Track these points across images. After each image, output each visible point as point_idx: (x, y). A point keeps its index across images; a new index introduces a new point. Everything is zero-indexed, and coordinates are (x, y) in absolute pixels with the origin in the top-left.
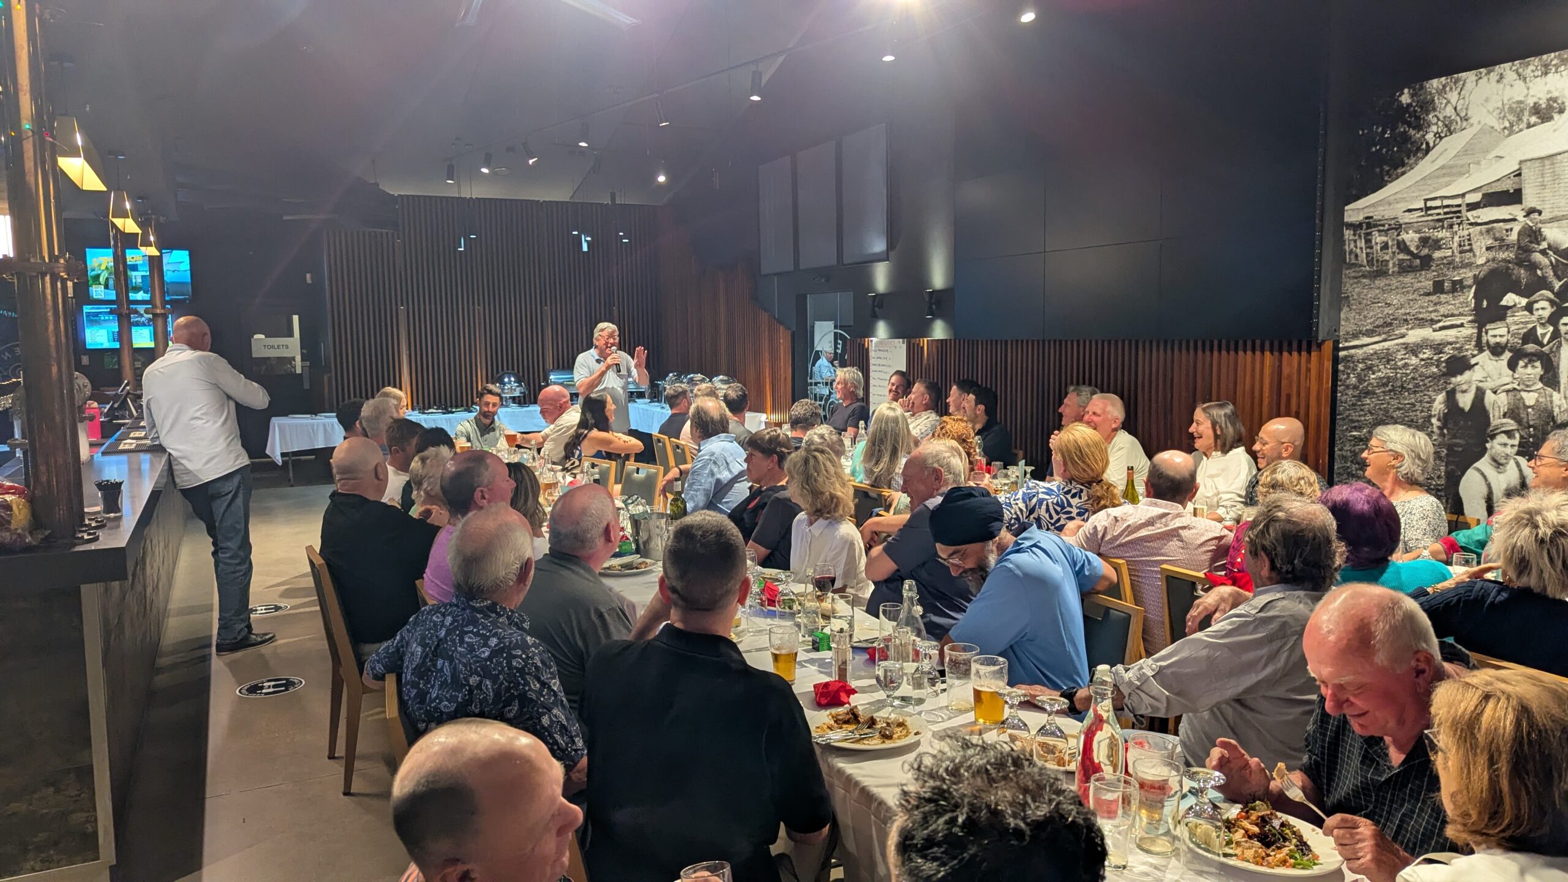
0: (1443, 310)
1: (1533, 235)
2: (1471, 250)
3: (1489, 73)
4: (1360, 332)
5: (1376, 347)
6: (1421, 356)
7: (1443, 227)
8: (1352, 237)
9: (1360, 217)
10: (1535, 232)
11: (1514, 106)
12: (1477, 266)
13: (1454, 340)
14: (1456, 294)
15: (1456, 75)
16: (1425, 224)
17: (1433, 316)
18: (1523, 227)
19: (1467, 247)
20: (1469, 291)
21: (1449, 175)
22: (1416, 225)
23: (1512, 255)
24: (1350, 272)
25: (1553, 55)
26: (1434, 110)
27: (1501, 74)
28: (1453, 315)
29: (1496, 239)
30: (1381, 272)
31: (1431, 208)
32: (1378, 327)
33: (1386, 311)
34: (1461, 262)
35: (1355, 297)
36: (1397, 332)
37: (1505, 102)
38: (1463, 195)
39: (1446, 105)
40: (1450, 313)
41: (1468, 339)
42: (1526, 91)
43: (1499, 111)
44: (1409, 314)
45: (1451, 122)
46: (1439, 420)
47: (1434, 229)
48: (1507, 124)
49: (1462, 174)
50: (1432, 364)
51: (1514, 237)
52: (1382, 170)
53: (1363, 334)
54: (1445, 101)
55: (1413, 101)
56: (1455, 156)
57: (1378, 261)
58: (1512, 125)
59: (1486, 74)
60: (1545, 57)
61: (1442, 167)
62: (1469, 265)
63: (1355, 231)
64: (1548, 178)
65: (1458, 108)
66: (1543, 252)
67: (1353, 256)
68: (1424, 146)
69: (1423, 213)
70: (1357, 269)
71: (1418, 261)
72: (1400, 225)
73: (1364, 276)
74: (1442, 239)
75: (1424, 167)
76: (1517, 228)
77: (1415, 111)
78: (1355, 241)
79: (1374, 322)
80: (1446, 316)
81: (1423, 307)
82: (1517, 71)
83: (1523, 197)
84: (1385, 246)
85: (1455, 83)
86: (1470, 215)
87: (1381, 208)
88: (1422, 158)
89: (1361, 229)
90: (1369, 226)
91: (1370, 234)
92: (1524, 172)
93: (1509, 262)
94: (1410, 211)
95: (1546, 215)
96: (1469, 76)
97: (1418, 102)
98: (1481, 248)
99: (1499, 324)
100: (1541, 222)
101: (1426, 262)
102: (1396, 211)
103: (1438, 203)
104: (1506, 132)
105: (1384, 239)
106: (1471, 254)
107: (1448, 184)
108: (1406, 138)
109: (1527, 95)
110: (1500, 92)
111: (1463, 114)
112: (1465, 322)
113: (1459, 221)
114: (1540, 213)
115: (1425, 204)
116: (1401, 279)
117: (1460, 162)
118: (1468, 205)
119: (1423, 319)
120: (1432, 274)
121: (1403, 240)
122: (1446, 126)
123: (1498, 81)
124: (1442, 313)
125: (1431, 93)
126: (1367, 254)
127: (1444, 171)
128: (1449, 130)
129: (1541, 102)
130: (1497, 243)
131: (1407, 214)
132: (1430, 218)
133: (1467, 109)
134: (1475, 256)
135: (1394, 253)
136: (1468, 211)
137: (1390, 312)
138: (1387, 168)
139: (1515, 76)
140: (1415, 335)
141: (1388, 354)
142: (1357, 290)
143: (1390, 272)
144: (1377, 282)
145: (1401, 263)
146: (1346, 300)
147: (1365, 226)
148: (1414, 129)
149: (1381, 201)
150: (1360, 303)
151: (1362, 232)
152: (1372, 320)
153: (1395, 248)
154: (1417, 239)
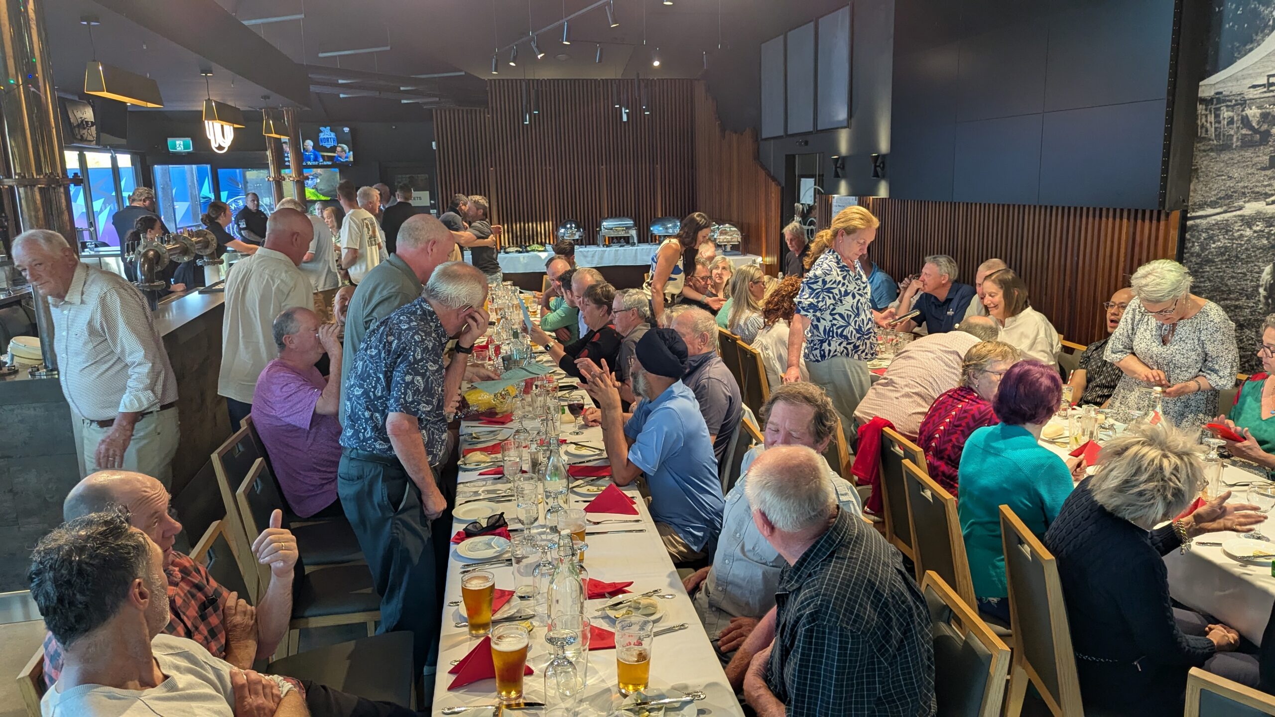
4: (1205, 203)
5: (1218, 218)
6: (1255, 228)
8: (1204, 112)
9: (1212, 93)
16: (1267, 100)
17: (1267, 190)
22: (1258, 101)
24: (1202, 146)
30: (1225, 147)
31: (1272, 84)
32: (1220, 198)
33: (1229, 183)
35: (1204, 170)
36: (1236, 204)
44: (1247, 187)
50: (1263, 236)
52: (1234, 46)
53: (1208, 205)
57: (1224, 135)
63: (1206, 106)
67: (1204, 130)
69: (1265, 90)
70: (1207, 143)
71: (1258, 137)
72: (1245, 101)
73: (1212, 150)
78: (1206, 116)
79: (1217, 194)
84: (1231, 121)
87: (1230, 84)
88: (1268, 35)
89: (1212, 104)
90: (1219, 101)
91: (1219, 109)
94: (1254, 87)
101: (1265, 138)
102: (1243, 87)
105: (1231, 114)
108: (1256, 14)
115: (1268, 80)
116: (1243, 153)
119: (1258, 192)
120: (1269, 149)
121: (1247, 116)
126: (1216, 128)
131: (1252, 89)
132: (1271, 94)
135: (1238, 128)
137: (1232, 185)
138: (1238, 45)
140: (1251, 208)
141: (1227, 225)
142: (1205, 163)
143: (1234, 146)
144: (1222, 156)
145: (1243, 137)
146: (1195, 172)
147: (1215, 101)
148: (1263, 5)
149: (1230, 77)
150: (1207, 176)
151: (1213, 107)
152: (1216, 192)
153: (1239, 123)
154: (1258, 115)
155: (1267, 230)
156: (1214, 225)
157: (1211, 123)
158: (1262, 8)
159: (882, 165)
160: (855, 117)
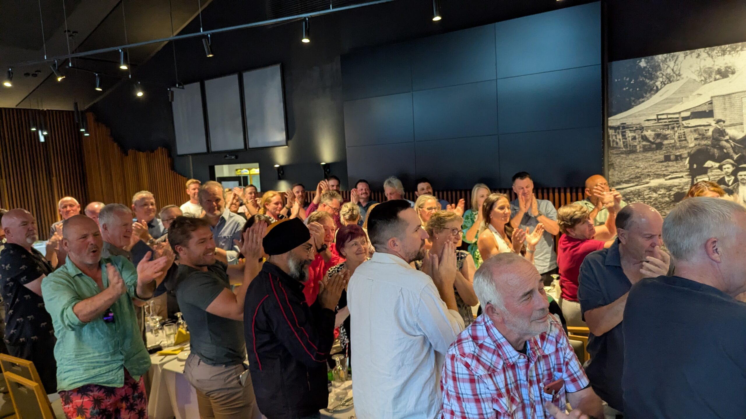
0: (670, 169)
1: (721, 133)
2: (686, 140)
3: (691, 53)
4: (621, 181)
5: (632, 189)
6: (659, 193)
7: (668, 129)
8: (613, 134)
9: (618, 123)
10: (721, 131)
11: (707, 70)
12: (690, 148)
13: (678, 184)
14: (678, 162)
15: (672, 54)
16: (658, 127)
17: (665, 173)
18: (715, 129)
19: (683, 138)
20: (685, 160)
21: (670, 102)
22: (652, 127)
23: (709, 143)
24: (614, 151)
25: (727, 46)
26: (660, 70)
27: (699, 54)
28: (676, 172)
29: (700, 135)
30: (633, 151)
31: (661, 119)
32: (632, 178)
33: (637, 170)
34: (680, 146)
35: (617, 164)
36: (644, 181)
37: (702, 67)
38: (680, 113)
39: (667, 68)
40: (675, 171)
41: (686, 184)
42: (713, 63)
43: (698, 72)
44: (650, 172)
45: (671, 77)
47: (663, 129)
48: (703, 78)
49: (678, 102)
50: (666, 197)
51: (710, 133)
52: (630, 100)
53: (624, 183)
54: (666, 66)
55: (647, 65)
56: (674, 94)
57: (630, 145)
58: (706, 79)
59: (690, 54)
60: (723, 46)
61: (667, 99)
63: (615, 130)
64: (727, 105)
65: (675, 70)
66: (727, 141)
67: (615, 143)
70: (618, 150)
71: (654, 146)
72: (643, 128)
73: (622, 153)
74: (668, 134)
75: (655, 99)
76: (711, 129)
77: (649, 71)
78: (616, 136)
80: (673, 173)
81: (658, 168)
82: (708, 53)
83: (714, 114)
84: (634, 138)
85: (673, 57)
86: (684, 122)
87: (631, 119)
88: (654, 94)
89: (619, 129)
90: (624, 128)
91: (625, 132)
92: (715, 102)
93: (708, 146)
94: (648, 120)
95: (727, 123)
96: (681, 55)
97: (650, 66)
98: (691, 139)
99: (703, 176)
100: (725, 126)
101: (659, 146)
102: (641, 120)
103: (665, 117)
104: (703, 82)
105: (633, 134)
106: (686, 142)
107: (670, 107)
108: (644, 84)
109: (714, 65)
110: (698, 63)
111: (677, 73)
112: (684, 175)
113: (678, 125)
114: (724, 122)
115: (657, 117)
116: (645, 154)
117: (678, 97)
118: (682, 118)
119: (659, 174)
120: (663, 152)
121: (645, 136)
122: (668, 78)
123: (697, 57)
124: (670, 171)
125: (658, 62)
126: (624, 142)
127: (668, 101)
128: (670, 80)
129: (722, 68)
130: (700, 137)
131: (647, 122)
132: (660, 124)
133: (679, 70)
134: (688, 143)
135: (640, 141)
136: (683, 120)
137: (639, 171)
138: (633, 99)
139: (707, 55)
140: (654, 183)
141: (639, 192)
142: (618, 160)
143: (638, 151)
144: (631, 156)
145: (644, 146)
146: (612, 165)
147: (621, 128)
148: (648, 79)
149: (630, 115)
150: (620, 167)
151: (620, 131)
152: (628, 175)
153: (640, 139)
154: (653, 135)
155: (668, 193)
156: (629, 193)
157: (620, 139)
158: (647, 81)
159: (328, 170)
160: (293, 139)
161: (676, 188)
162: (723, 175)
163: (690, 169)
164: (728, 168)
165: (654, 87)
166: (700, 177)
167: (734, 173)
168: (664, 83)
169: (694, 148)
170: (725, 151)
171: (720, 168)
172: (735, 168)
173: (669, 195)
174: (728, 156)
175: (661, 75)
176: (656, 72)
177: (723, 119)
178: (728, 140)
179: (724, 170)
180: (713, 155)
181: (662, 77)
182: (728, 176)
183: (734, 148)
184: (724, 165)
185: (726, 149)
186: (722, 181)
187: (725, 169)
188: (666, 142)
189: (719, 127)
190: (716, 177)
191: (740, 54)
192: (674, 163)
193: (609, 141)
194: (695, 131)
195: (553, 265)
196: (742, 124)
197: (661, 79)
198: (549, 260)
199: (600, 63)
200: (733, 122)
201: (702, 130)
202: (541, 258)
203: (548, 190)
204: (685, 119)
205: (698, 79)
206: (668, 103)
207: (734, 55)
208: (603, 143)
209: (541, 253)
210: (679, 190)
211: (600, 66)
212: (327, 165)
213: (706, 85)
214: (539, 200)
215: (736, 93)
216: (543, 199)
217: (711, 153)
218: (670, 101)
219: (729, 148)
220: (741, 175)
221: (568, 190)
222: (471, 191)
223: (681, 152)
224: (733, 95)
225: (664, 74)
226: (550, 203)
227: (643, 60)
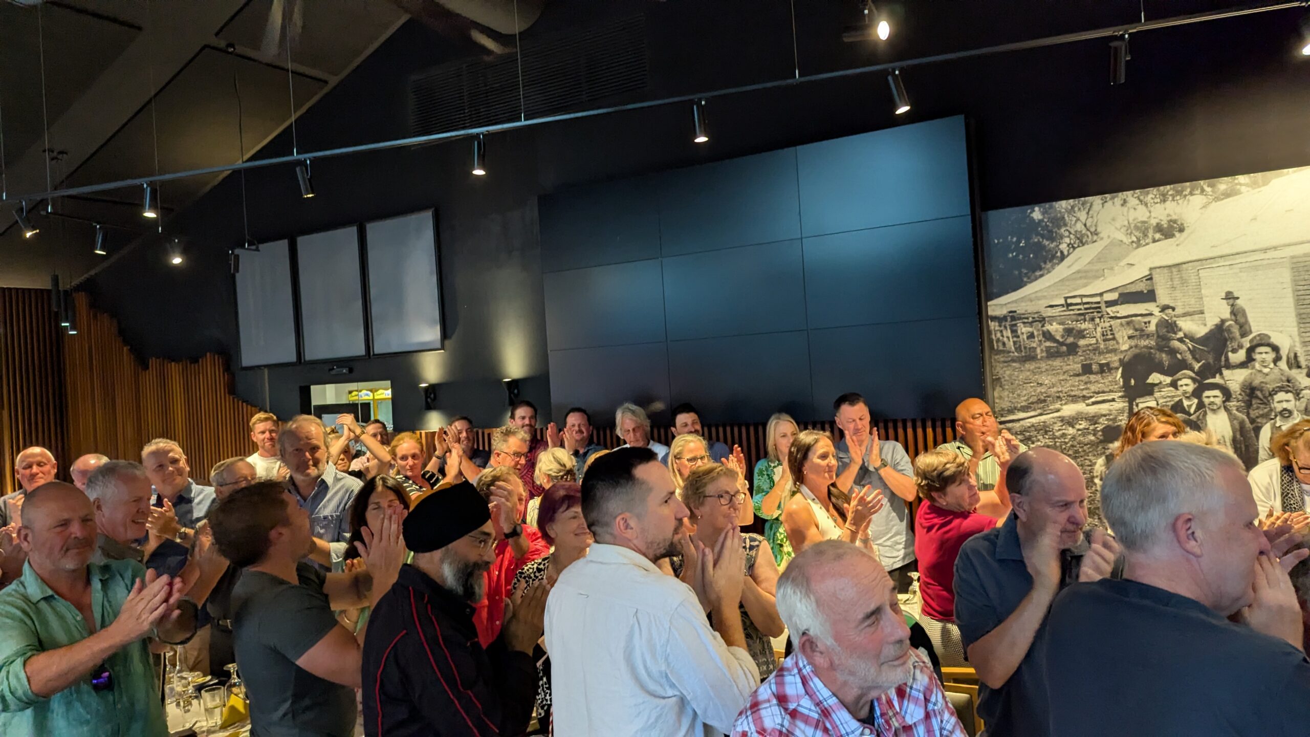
0: (1093, 388)
1: (1170, 327)
2: (1114, 339)
3: (1113, 198)
4: (1015, 408)
5: (1033, 420)
6: (1078, 427)
7: (1085, 320)
8: (997, 328)
9: (1004, 311)
10: (1171, 324)
11: (1139, 225)
12: (1122, 352)
13: (1108, 412)
14: (1104, 374)
15: (1083, 199)
16: (1068, 317)
17: (1085, 393)
18: (1160, 320)
19: (1109, 336)
20: (1116, 372)
21: (1085, 278)
22: (1058, 318)
23: (1153, 343)
24: (1000, 358)
25: (1168, 187)
26: (1065, 225)
27: (1125, 200)
28: (1103, 392)
29: (1136, 330)
30: (1030, 357)
31: (1072, 304)
32: (1032, 403)
33: (1039, 389)
34: (1107, 348)
35: (1007, 378)
36: (1052, 407)
37: (1131, 221)
38: (1101, 294)
39: (1076, 222)
40: (1101, 390)
41: (1121, 411)
42: (1148, 214)
43: (1125, 229)
44: (1061, 392)
45: (1083, 236)
46: (1101, 480)
47: (1077, 321)
48: (1134, 239)
49: (1097, 277)
50: (1089, 433)
51: (1152, 328)
52: (1020, 273)
53: (1019, 410)
54: (1075, 219)
55: (1044, 217)
56: (1089, 263)
57: (1025, 348)
58: (1139, 240)
59: (1111, 199)
60: (1162, 188)
61: (1078, 272)
62: (1114, 351)
63: (999, 322)
64: (1177, 282)
65: (1088, 224)
66: (1181, 340)
67: (1000, 344)
68: (1059, 254)
69: (1065, 309)
70: (1006, 355)
71: (1064, 348)
72: (1044, 319)
73: (1013, 361)
74: (1085, 330)
75: (1061, 271)
76: (1154, 321)
77: (1048, 226)
78: (1001, 331)
79: (1028, 400)
80: (1098, 393)
81: (1074, 386)
82: (1138, 198)
83: (1157, 297)
84: (1031, 336)
85: (1083, 204)
86: (1109, 310)
87: (1023, 304)
88: (1058, 264)
89: (1006, 321)
90: (1013, 318)
91: (1015, 325)
92: (1156, 277)
93: (1151, 348)
94: (1051, 306)
95: (1179, 311)
96: (1097, 200)
97: (1049, 218)
98: (1123, 337)
99: (1148, 398)
100: (1175, 316)
101: (1073, 349)
102: (1040, 306)
103: (1078, 300)
104: (1134, 245)
105: (1030, 329)
106: (1115, 342)
107: (1085, 285)
108: (1040, 247)
109: (1150, 217)
110: (1125, 213)
111: (1093, 229)
112: (1116, 397)
113: (1100, 315)
114: (1173, 309)
115: (1066, 301)
116: (1050, 362)
117: (1095, 268)
118: (1106, 302)
119: (1075, 396)
121: (1048, 331)
122: (1078, 239)
123: (1122, 205)
124: (1093, 390)
125: (1060, 212)
126: (1015, 343)
127: (1080, 275)
128: (1081, 242)
129: (1162, 223)
130: (1138, 333)
131: (1049, 309)
132: (1072, 312)
133: (1096, 226)
134: (1118, 343)
135: (1040, 341)
136: (1107, 307)
137: (1043, 391)
138: (1025, 271)
139: (1137, 202)
140: (1069, 410)
141: (1045, 426)
142: (1008, 372)
143: (1039, 357)
144: (1027, 366)
145: (1048, 349)
146: (997, 381)
147: (1009, 319)
148: (1047, 240)
149: (1022, 298)
150: (1012, 384)
151: (1008, 324)
152: (1026, 398)
153: (1041, 337)
154: (1061, 330)
155: (1092, 428)
156: (1029, 427)
157: (1008, 338)
158: (1046, 242)
159: (516, 391)
160: (454, 337)
161: (1105, 418)
162: (1179, 396)
163: (1124, 386)
164: (1186, 385)
165: (1057, 252)
166: (1142, 400)
167: (1197, 393)
168: (1072, 247)
169: (1129, 353)
170: (1179, 356)
171: (1174, 385)
172: (1197, 384)
173: (1094, 430)
174: (1184, 365)
175: (1067, 234)
176: (1059, 229)
177: (1172, 305)
178: (1182, 338)
179: (1179, 388)
180: (1161, 363)
181: (1069, 237)
182: (1188, 398)
183: (1192, 352)
184: (1180, 379)
185: (1181, 354)
186: (1178, 407)
187: (1182, 386)
188: (1082, 342)
189: (1167, 318)
190: (1169, 399)
191: (1189, 200)
192: (1099, 377)
193: (991, 341)
194: (1128, 323)
195: (909, 554)
196: (1202, 312)
197: (1067, 240)
198: (902, 546)
199: (969, 212)
200: (1187, 309)
201: (1140, 322)
202: (889, 543)
203: (895, 422)
204: (1110, 304)
205: (1127, 240)
206: (1081, 278)
207: (1180, 201)
208: (982, 344)
209: (887, 533)
210: (1110, 423)
211: (970, 217)
212: (515, 383)
213: (1141, 250)
214: (882, 442)
215: (1188, 262)
216: (887, 439)
217: (1157, 360)
218: (1086, 275)
219: (1185, 351)
220: (1208, 397)
221: (929, 424)
222: (764, 426)
223: (1109, 359)
224: (1184, 266)
225: (1072, 231)
226: (899, 447)
227: (1037, 209)
